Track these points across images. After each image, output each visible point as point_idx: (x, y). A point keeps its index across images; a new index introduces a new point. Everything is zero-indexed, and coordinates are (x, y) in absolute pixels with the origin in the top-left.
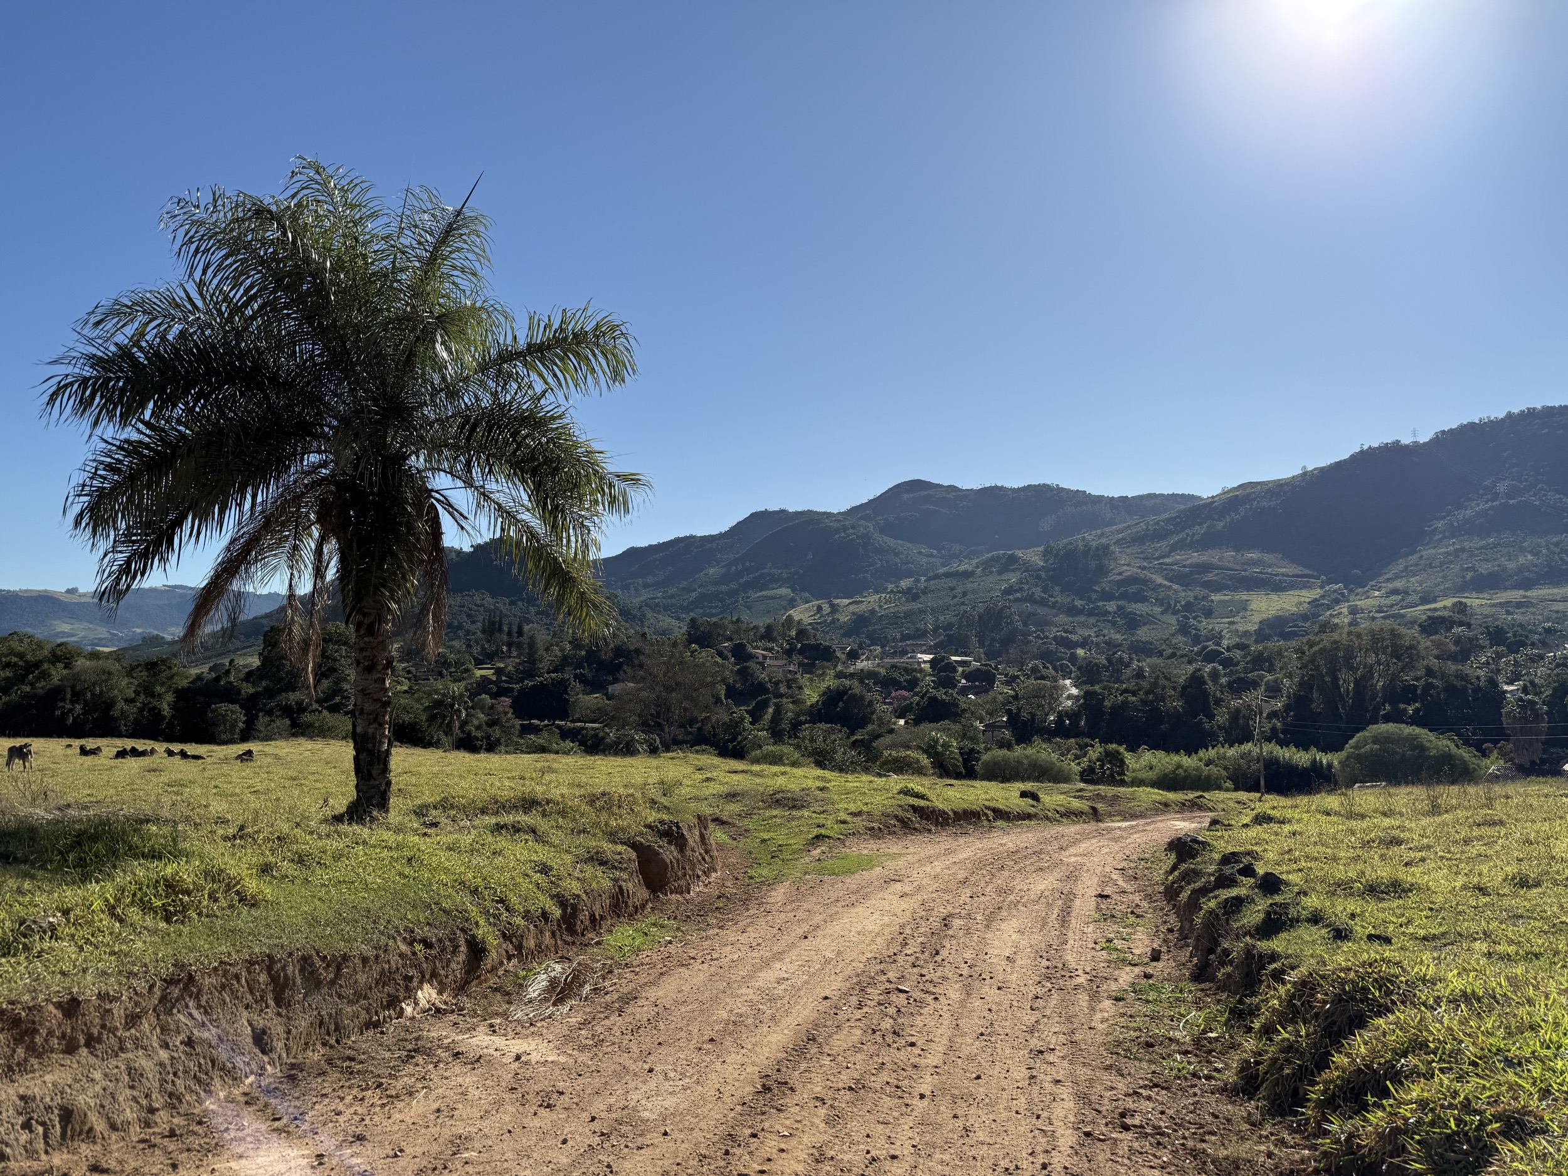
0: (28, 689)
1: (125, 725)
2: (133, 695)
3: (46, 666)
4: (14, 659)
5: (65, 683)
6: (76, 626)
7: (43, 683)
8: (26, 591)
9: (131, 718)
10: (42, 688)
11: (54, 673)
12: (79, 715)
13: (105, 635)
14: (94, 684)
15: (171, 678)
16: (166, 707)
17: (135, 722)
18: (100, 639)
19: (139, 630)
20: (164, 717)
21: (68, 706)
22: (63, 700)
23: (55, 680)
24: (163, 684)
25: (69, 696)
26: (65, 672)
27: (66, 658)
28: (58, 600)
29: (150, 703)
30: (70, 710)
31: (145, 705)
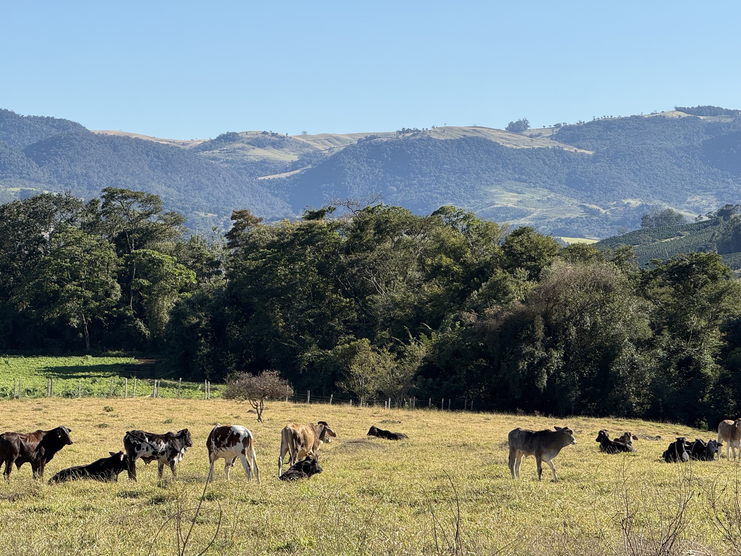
0: (471, 317)
1: (638, 395)
2: (650, 333)
3: (499, 273)
4: (446, 261)
5: (534, 307)
6: (527, 195)
7: (496, 308)
8: (444, 130)
9: (648, 378)
10: (496, 316)
11: (512, 287)
12: (558, 371)
13: (576, 214)
14: (581, 311)
15: (716, 299)
16: (708, 358)
17: (654, 387)
18: (569, 222)
19: (635, 203)
20: (706, 379)
21: (540, 353)
22: (531, 340)
23: (517, 304)
24: (702, 311)
25: (540, 333)
26: (531, 285)
27: (531, 259)
28: (496, 145)
29: (680, 349)
30: (543, 362)
31: (672, 353)
